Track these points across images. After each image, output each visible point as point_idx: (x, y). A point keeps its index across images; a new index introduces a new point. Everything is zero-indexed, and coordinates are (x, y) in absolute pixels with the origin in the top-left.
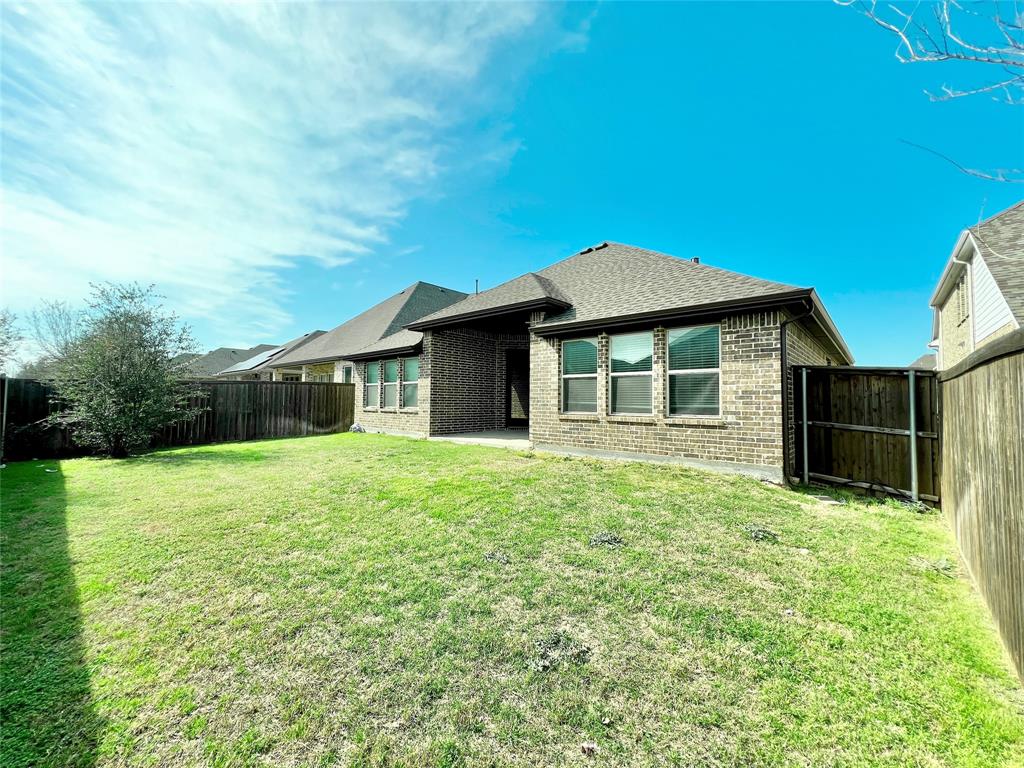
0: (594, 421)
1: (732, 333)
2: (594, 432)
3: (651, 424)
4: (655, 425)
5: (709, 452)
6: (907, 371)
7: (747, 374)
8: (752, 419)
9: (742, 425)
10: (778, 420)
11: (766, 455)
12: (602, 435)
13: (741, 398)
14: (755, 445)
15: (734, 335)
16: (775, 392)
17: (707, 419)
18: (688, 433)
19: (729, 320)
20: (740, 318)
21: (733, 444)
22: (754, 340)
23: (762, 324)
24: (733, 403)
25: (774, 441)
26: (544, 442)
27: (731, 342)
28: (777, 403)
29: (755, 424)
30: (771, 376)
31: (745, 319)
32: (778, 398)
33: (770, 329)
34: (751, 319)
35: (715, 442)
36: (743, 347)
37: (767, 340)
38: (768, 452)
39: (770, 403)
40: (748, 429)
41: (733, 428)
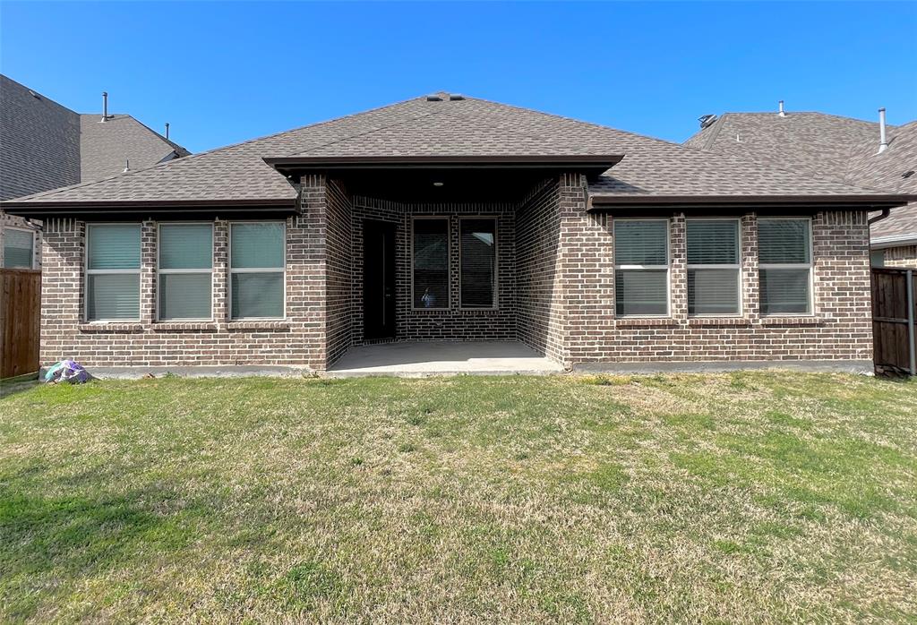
0: (671, 327)
1: (826, 228)
2: (670, 341)
3: (745, 326)
4: (751, 326)
5: (808, 352)
6: (906, 271)
7: (842, 271)
8: (847, 315)
9: (838, 322)
10: (868, 315)
11: (860, 350)
12: (682, 343)
13: (837, 294)
14: (851, 341)
15: (829, 231)
16: (865, 289)
17: (794, 317)
18: (787, 333)
19: (824, 214)
20: (834, 213)
21: (830, 341)
22: (846, 238)
23: (854, 223)
24: (830, 299)
25: (866, 335)
26: (592, 360)
27: (826, 238)
28: (867, 299)
29: (850, 320)
30: (862, 273)
31: (839, 216)
32: (867, 294)
33: (860, 227)
34: (844, 216)
35: (814, 341)
36: (838, 243)
37: (857, 238)
38: (861, 346)
39: (861, 299)
40: (844, 325)
41: (831, 326)
